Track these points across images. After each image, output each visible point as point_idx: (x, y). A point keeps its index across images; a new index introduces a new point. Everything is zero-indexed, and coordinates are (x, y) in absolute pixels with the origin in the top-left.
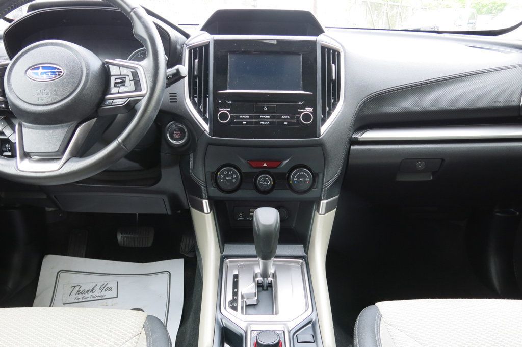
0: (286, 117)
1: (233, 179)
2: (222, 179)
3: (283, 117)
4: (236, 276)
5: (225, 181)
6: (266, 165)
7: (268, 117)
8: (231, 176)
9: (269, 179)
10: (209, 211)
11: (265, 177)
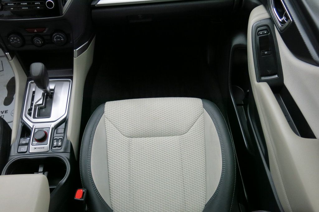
0: (38, 3)
1: (18, 41)
2: (12, 42)
3: (35, 3)
4: (34, 92)
5: (14, 43)
6: (36, 31)
7: (26, 4)
8: (16, 40)
9: (40, 40)
10: (11, 59)
11: (37, 39)
